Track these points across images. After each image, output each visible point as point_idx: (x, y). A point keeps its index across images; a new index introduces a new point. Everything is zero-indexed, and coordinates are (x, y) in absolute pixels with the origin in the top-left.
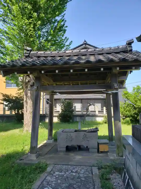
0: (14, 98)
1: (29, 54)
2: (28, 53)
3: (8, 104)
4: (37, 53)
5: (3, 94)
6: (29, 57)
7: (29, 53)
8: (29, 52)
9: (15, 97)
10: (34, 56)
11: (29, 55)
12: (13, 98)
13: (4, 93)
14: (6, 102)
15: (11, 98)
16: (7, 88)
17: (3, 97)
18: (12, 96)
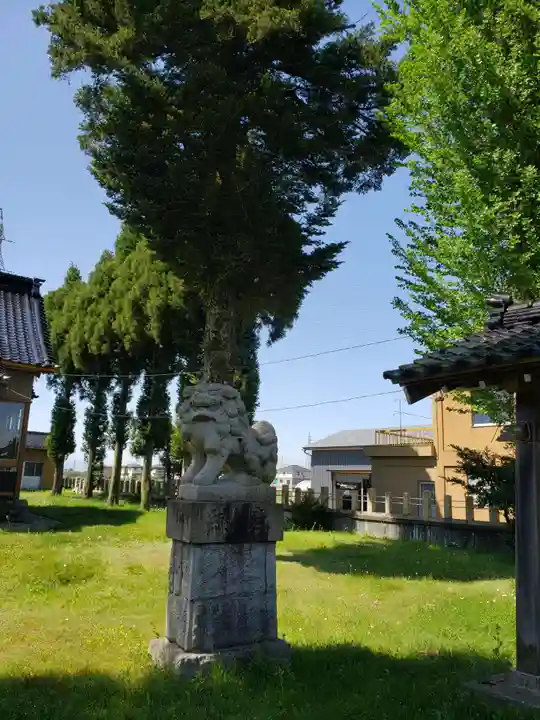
0: (498, 463)
1: (503, 318)
2: (496, 315)
3: (479, 484)
4: (531, 306)
5: (458, 448)
6: (503, 328)
7: (502, 314)
8: (502, 310)
9: (503, 458)
10: (520, 321)
11: (501, 321)
12: (493, 462)
13: (462, 447)
14: (473, 478)
15: (488, 462)
16: (475, 425)
17: (461, 460)
18: (490, 454)
